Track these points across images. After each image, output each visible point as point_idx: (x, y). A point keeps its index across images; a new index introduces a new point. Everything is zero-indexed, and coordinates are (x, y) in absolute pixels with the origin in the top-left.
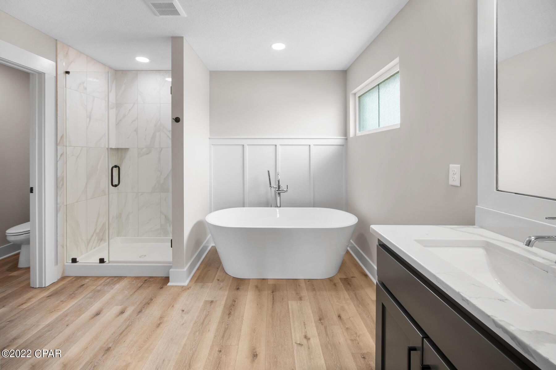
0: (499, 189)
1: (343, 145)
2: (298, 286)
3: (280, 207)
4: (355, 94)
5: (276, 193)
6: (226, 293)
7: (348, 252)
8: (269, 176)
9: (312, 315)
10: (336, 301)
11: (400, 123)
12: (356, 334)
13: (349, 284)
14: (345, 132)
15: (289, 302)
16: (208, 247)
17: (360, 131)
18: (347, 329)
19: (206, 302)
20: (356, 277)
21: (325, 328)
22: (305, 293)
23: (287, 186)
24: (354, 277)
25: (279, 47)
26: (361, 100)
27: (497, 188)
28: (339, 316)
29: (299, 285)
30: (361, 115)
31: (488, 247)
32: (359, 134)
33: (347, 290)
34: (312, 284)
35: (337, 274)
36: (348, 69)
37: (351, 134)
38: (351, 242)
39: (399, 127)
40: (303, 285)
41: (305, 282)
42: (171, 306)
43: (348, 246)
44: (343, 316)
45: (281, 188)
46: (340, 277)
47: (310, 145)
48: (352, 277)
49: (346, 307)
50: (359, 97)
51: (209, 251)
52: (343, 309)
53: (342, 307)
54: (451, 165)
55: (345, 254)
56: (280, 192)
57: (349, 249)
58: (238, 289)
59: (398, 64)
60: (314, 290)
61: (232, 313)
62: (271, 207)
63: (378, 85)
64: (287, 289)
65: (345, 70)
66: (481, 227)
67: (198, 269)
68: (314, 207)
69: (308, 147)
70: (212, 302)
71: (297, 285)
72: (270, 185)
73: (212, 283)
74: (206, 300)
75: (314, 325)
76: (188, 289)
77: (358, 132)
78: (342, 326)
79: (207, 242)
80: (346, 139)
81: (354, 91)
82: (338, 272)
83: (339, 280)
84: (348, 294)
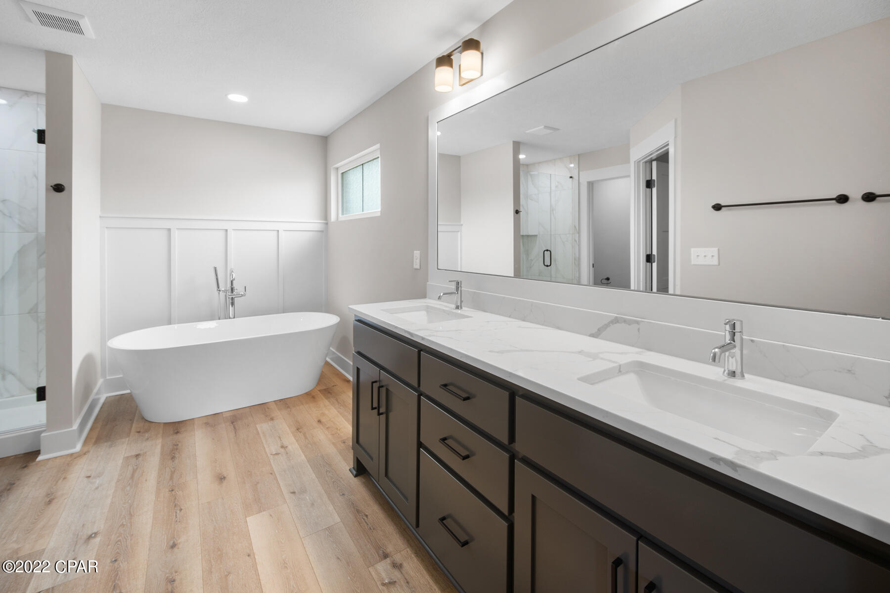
0: (439, 268)
1: (323, 231)
2: (267, 410)
3: (234, 318)
4: (337, 169)
5: (228, 299)
6: (159, 441)
7: (327, 363)
8: (216, 275)
9: (288, 428)
10: (315, 410)
11: (380, 210)
12: (337, 429)
13: (329, 392)
14: (325, 214)
15: (258, 426)
16: (98, 399)
17: (343, 214)
18: (328, 428)
19: (127, 459)
20: (337, 385)
21: (304, 434)
22: (276, 412)
23: (245, 287)
24: (335, 386)
25: (238, 98)
26: (344, 177)
27: (437, 267)
28: (319, 421)
29: (268, 408)
30: (344, 194)
31: (428, 309)
32: (342, 218)
33: (327, 398)
34: (285, 403)
35: (315, 387)
36: (329, 136)
37: (333, 217)
38: (331, 350)
39: (379, 214)
40: (273, 406)
41: (276, 404)
42: (62, 479)
43: (327, 356)
44: (323, 420)
45: (235, 291)
46: (319, 389)
47: (278, 231)
48: (333, 386)
49: (327, 412)
50: (343, 173)
51: (104, 404)
52: (323, 414)
53: (322, 413)
54: (415, 252)
55: (324, 365)
56: (233, 297)
57: (328, 359)
58: (177, 433)
59: (378, 149)
60: (288, 407)
61: (177, 456)
62: (219, 319)
63: (363, 164)
64: (251, 415)
65: (326, 136)
66: (430, 298)
67: (92, 429)
68: (284, 313)
69: (275, 233)
70: (137, 456)
71: (265, 409)
72: (218, 287)
73: (127, 439)
74: (125, 456)
75: (292, 435)
76: (85, 454)
77: (340, 215)
78: (322, 428)
79: (97, 393)
80: (327, 224)
81: (336, 166)
82: (317, 386)
83: (319, 392)
84: (329, 401)
